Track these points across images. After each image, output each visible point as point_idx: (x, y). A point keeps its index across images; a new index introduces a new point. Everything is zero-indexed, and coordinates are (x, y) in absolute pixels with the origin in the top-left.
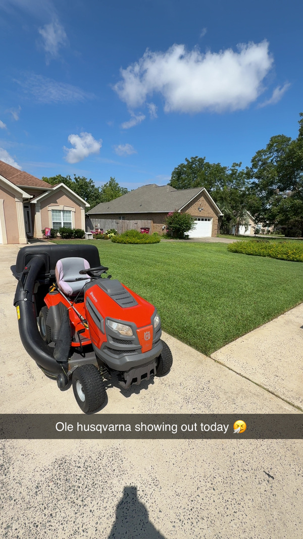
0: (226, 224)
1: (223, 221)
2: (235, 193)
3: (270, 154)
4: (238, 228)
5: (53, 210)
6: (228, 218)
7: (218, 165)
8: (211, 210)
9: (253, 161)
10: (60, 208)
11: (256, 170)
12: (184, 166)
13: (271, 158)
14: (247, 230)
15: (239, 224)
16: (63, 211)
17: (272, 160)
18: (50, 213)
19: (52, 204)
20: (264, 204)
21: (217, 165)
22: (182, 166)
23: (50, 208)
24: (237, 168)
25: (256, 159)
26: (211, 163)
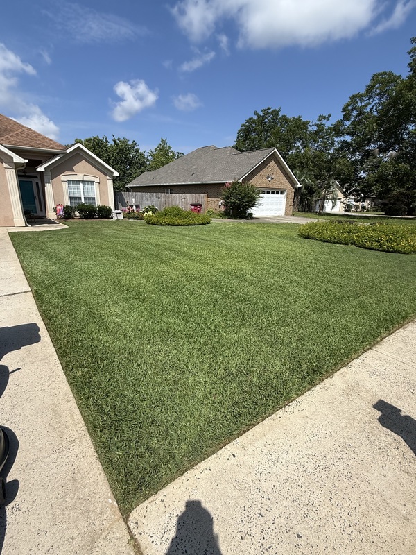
0: (308, 199)
1: (302, 195)
2: (319, 157)
3: (369, 99)
4: (323, 203)
5: (69, 181)
6: (310, 191)
7: (299, 119)
8: (285, 180)
9: (344, 110)
10: (79, 177)
11: (347, 123)
12: (254, 122)
13: (371, 106)
14: (336, 206)
15: (325, 198)
16: (83, 182)
17: (371, 109)
18: (65, 185)
19: (67, 173)
20: (357, 171)
21: (297, 119)
22: (251, 121)
23: (64, 177)
24: (324, 122)
25: (349, 108)
26: (289, 116)
